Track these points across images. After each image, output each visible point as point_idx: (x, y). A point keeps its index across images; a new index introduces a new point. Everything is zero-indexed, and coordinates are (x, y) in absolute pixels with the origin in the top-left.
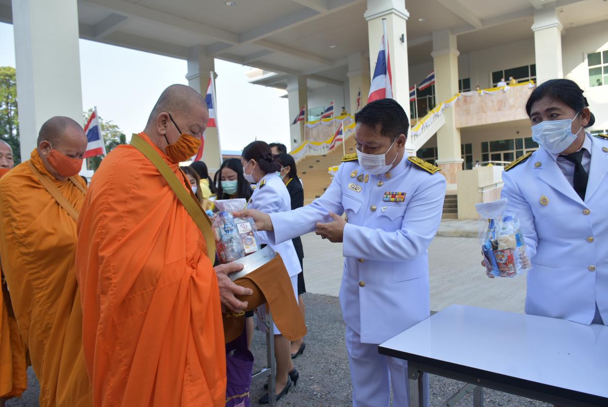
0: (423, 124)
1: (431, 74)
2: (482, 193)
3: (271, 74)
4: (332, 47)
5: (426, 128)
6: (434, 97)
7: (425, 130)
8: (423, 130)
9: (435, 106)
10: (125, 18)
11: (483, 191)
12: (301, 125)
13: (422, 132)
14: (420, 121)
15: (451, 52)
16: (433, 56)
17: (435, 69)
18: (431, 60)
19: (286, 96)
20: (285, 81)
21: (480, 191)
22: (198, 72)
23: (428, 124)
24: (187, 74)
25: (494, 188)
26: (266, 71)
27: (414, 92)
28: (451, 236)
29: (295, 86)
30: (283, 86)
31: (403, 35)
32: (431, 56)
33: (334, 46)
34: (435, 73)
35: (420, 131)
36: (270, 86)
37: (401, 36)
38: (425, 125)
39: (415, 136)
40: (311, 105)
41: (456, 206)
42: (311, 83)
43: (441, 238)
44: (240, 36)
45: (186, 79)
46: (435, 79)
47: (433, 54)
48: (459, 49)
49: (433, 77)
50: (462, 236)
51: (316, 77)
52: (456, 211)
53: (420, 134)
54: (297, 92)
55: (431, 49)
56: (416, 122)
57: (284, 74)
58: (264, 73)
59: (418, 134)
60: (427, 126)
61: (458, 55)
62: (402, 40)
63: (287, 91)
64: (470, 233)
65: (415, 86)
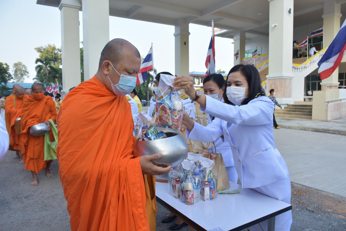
0: (311, 61)
1: (321, 29)
2: (327, 105)
3: (224, 31)
4: (259, 14)
5: (313, 63)
6: (322, 43)
7: (312, 64)
8: (311, 64)
9: (322, 49)
10: (141, 7)
11: (328, 104)
12: (240, 60)
13: (310, 65)
14: (309, 59)
15: (335, 15)
16: (323, 18)
17: (323, 26)
18: (322, 20)
19: (233, 43)
20: (233, 34)
21: (326, 104)
22: (179, 32)
23: (315, 61)
24: (174, 33)
25: (339, 102)
26: (221, 29)
27: (307, 40)
28: (295, 129)
29: (238, 37)
30: (231, 37)
31: (290, 9)
32: (322, 18)
33: (260, 14)
34: (323, 28)
35: (308, 64)
36: (224, 37)
37: (289, 10)
38: (312, 61)
39: (304, 67)
40: (247, 48)
41: (311, 112)
42: (248, 35)
43: (290, 129)
44: (202, 12)
45: (174, 36)
46: (323, 32)
47: (323, 16)
48: (342, 12)
49: (322, 31)
50: (302, 129)
51: (251, 31)
52: (311, 115)
53: (308, 67)
54: (239, 41)
55: (322, 13)
56: (307, 59)
57: (232, 30)
58: (220, 30)
59: (307, 66)
60: (314, 62)
61: (341, 17)
62: (290, 12)
63: (234, 40)
64: (306, 128)
65: (308, 37)
